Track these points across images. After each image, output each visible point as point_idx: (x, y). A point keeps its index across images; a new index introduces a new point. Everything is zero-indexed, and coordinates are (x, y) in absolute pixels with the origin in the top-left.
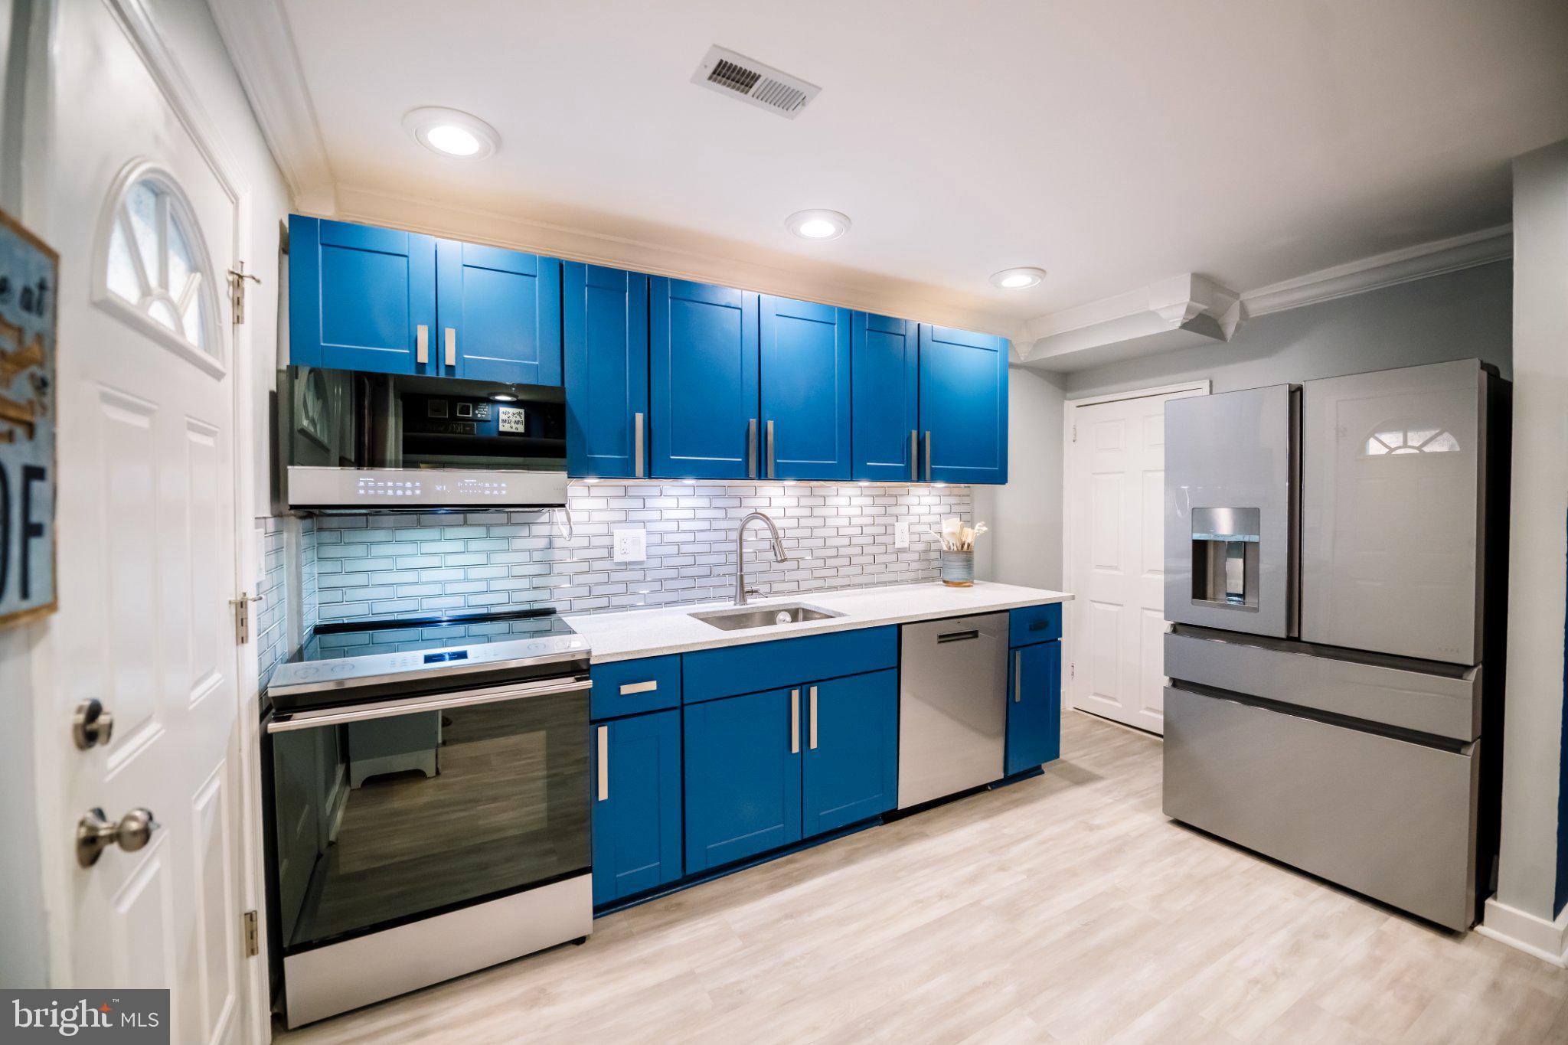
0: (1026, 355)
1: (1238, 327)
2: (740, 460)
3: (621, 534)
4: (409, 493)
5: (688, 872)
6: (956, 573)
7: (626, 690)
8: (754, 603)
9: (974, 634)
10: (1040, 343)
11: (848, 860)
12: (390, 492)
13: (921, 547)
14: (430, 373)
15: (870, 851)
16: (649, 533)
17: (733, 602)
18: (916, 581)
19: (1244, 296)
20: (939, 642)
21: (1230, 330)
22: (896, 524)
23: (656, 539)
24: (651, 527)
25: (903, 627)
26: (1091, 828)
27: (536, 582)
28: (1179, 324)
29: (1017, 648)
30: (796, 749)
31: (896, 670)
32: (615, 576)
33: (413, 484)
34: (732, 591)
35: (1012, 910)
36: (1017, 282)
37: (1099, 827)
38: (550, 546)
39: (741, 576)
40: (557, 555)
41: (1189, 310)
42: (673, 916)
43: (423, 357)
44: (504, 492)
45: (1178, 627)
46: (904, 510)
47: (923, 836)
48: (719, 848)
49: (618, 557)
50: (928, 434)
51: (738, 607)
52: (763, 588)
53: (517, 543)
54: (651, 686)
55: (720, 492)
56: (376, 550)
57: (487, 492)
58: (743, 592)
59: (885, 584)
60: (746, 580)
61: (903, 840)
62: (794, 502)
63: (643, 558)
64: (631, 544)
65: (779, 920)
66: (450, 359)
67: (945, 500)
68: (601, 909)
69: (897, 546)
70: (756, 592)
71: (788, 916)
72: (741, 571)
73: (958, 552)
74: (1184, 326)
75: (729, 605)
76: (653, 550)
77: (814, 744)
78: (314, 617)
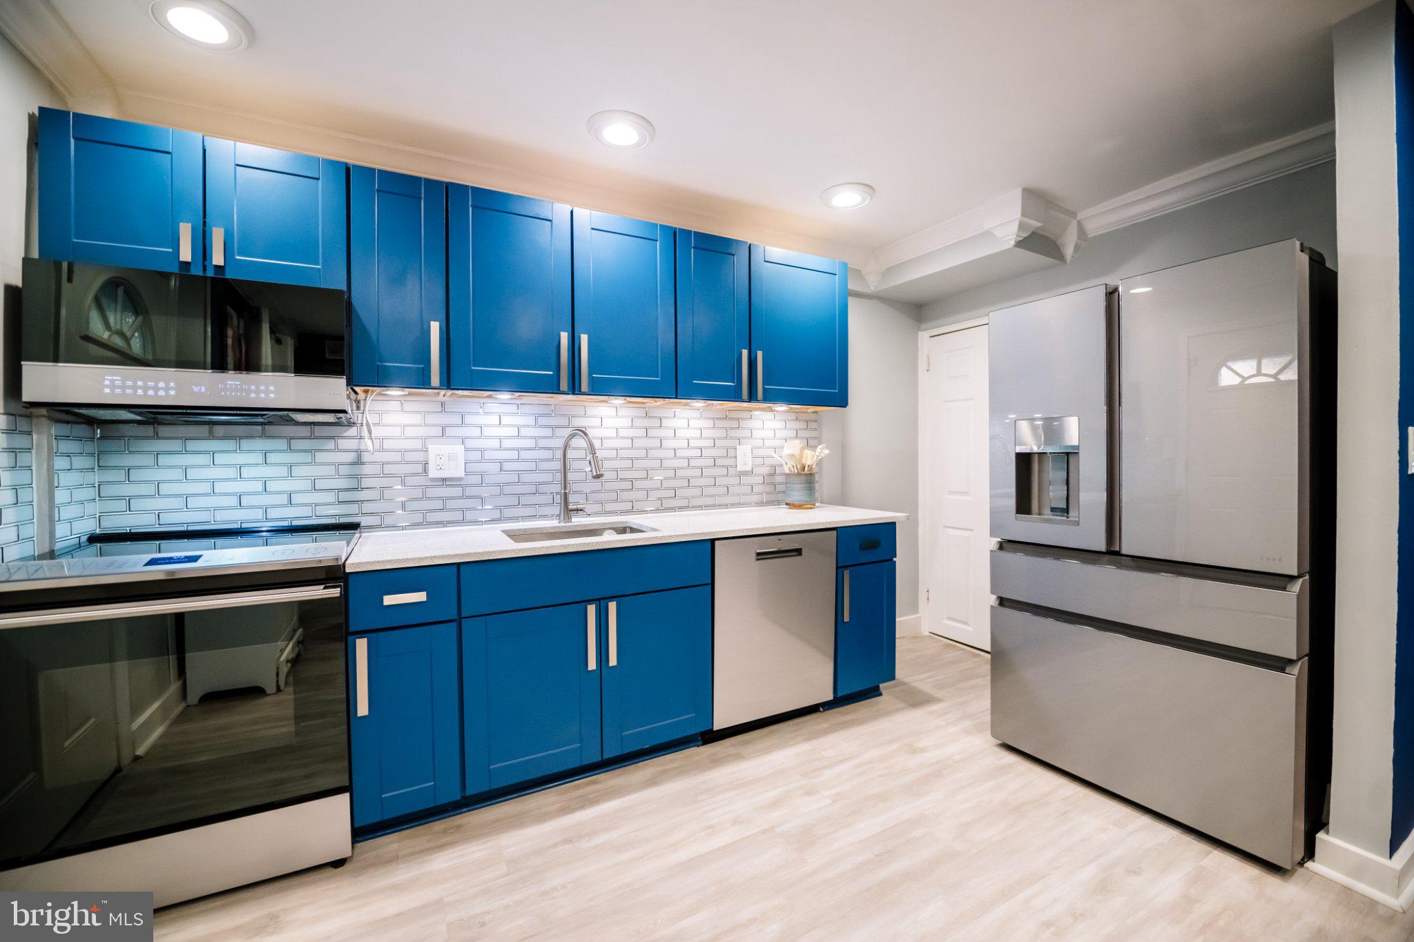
0: (876, 284)
1: (1077, 248)
2: (551, 373)
3: (436, 450)
4: (161, 393)
5: (469, 792)
6: (797, 495)
7: (389, 600)
8: (578, 521)
9: (798, 552)
10: (889, 272)
11: (652, 782)
12: (140, 392)
13: (765, 470)
14: (196, 271)
15: (680, 772)
16: (466, 450)
17: (557, 521)
18: (761, 504)
19: (1080, 216)
20: (758, 560)
21: (1069, 251)
22: (738, 447)
23: (476, 456)
24: (470, 443)
25: (717, 542)
26: (914, 751)
27: (344, 496)
28: (1013, 243)
29: (846, 567)
30: (592, 665)
31: (710, 586)
32: (431, 492)
33: (167, 384)
34: (556, 510)
35: (805, 838)
36: (847, 200)
37: (923, 750)
38: (359, 462)
39: (565, 494)
40: (366, 469)
41: (1022, 226)
42: (449, 839)
43: (186, 254)
44: (272, 395)
45: (1005, 545)
46: (748, 433)
47: (739, 757)
48: (506, 768)
49: (433, 473)
50: (760, 354)
51: (562, 524)
52: (589, 508)
53: (320, 457)
54: (421, 597)
55: (544, 410)
56: (163, 460)
57: (253, 395)
58: (568, 511)
59: (726, 506)
60: (571, 498)
61: (716, 762)
62: (627, 422)
63: (461, 474)
64: (447, 460)
65: (556, 845)
66: (218, 259)
67: (789, 425)
68: (360, 833)
69: (740, 468)
70: (581, 510)
71: (567, 841)
72: (565, 488)
73: (799, 474)
74: (1019, 244)
75: (553, 523)
76: (472, 467)
77: (613, 661)
78: (90, 526)
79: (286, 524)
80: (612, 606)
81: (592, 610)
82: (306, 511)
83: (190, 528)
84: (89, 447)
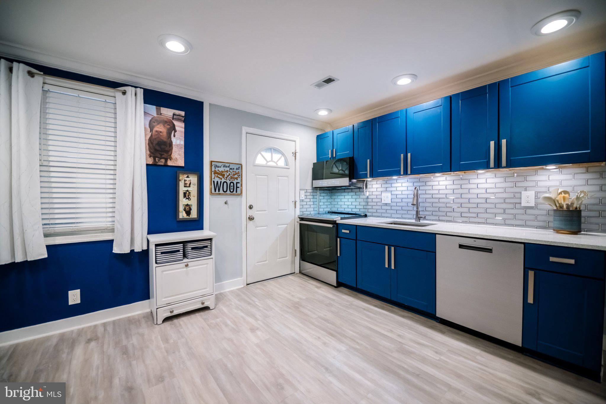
2: (399, 169)
3: (384, 194)
4: (325, 184)
9: (490, 251)
14: (332, 159)
16: (391, 195)
17: (415, 221)
22: (523, 192)
23: (394, 197)
24: (393, 193)
25: (437, 235)
27: (365, 207)
29: (531, 269)
31: (434, 253)
32: (383, 207)
33: (326, 182)
38: (368, 198)
39: (417, 211)
40: (369, 200)
43: (330, 156)
49: (383, 202)
50: (504, 142)
51: (416, 222)
53: (361, 197)
54: (348, 232)
55: (416, 180)
57: (336, 184)
58: (418, 218)
59: (511, 225)
63: (390, 202)
64: (387, 198)
66: (334, 155)
68: (337, 282)
69: (524, 205)
75: (413, 221)
76: (393, 200)
77: (393, 267)
78: (329, 210)
79: (355, 213)
80: (393, 248)
81: (387, 247)
82: (358, 210)
83: (349, 212)
84: (329, 194)
